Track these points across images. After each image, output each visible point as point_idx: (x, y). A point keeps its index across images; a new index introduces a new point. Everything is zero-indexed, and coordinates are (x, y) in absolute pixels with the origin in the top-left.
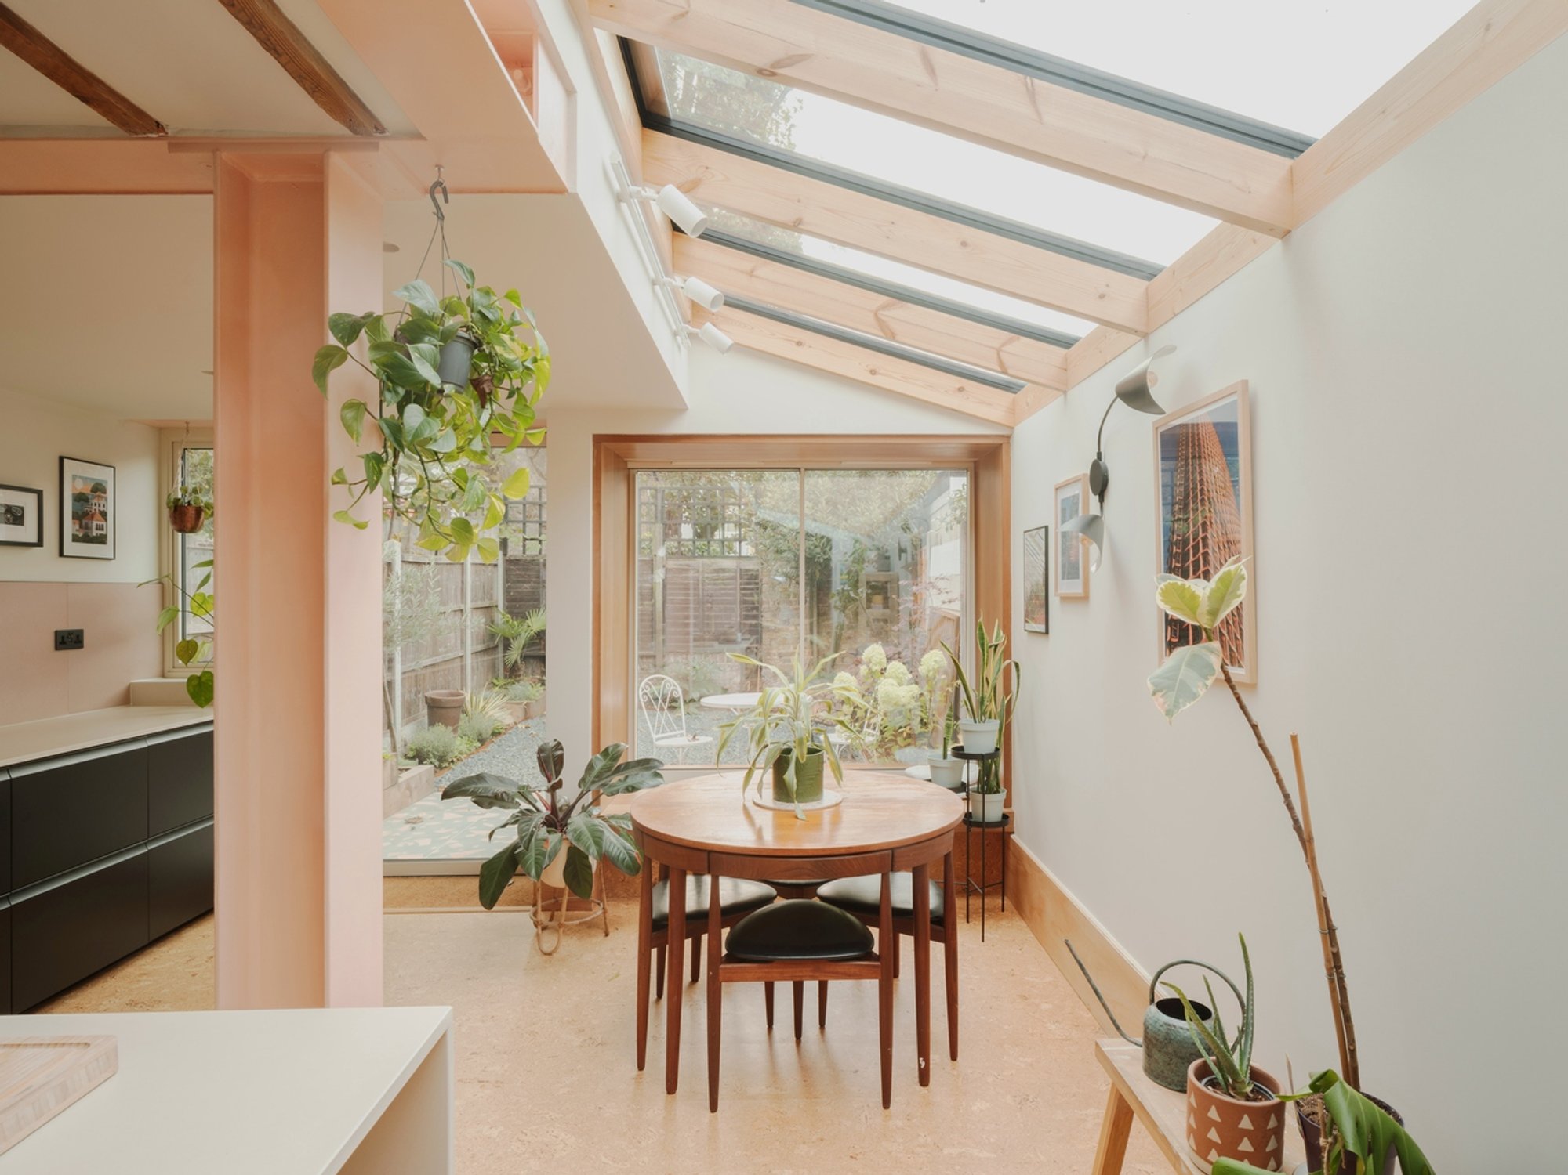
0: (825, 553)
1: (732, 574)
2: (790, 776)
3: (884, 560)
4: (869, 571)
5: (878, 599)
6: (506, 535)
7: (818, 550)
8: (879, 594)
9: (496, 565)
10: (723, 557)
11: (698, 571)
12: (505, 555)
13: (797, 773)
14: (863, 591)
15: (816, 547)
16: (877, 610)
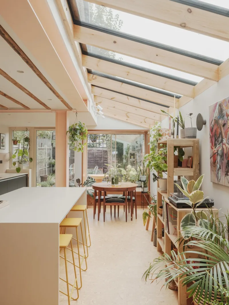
0: (121, 147)
1: (101, 151)
2: (114, 180)
3: (134, 149)
4: (131, 151)
5: (132, 157)
6: (53, 142)
7: (120, 146)
8: (132, 156)
9: (51, 149)
10: (99, 147)
11: (94, 150)
12: (52, 146)
13: (115, 180)
14: (129, 155)
15: (120, 145)
16: (132, 159)
